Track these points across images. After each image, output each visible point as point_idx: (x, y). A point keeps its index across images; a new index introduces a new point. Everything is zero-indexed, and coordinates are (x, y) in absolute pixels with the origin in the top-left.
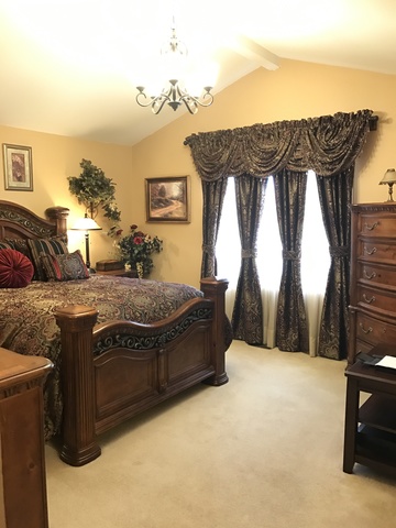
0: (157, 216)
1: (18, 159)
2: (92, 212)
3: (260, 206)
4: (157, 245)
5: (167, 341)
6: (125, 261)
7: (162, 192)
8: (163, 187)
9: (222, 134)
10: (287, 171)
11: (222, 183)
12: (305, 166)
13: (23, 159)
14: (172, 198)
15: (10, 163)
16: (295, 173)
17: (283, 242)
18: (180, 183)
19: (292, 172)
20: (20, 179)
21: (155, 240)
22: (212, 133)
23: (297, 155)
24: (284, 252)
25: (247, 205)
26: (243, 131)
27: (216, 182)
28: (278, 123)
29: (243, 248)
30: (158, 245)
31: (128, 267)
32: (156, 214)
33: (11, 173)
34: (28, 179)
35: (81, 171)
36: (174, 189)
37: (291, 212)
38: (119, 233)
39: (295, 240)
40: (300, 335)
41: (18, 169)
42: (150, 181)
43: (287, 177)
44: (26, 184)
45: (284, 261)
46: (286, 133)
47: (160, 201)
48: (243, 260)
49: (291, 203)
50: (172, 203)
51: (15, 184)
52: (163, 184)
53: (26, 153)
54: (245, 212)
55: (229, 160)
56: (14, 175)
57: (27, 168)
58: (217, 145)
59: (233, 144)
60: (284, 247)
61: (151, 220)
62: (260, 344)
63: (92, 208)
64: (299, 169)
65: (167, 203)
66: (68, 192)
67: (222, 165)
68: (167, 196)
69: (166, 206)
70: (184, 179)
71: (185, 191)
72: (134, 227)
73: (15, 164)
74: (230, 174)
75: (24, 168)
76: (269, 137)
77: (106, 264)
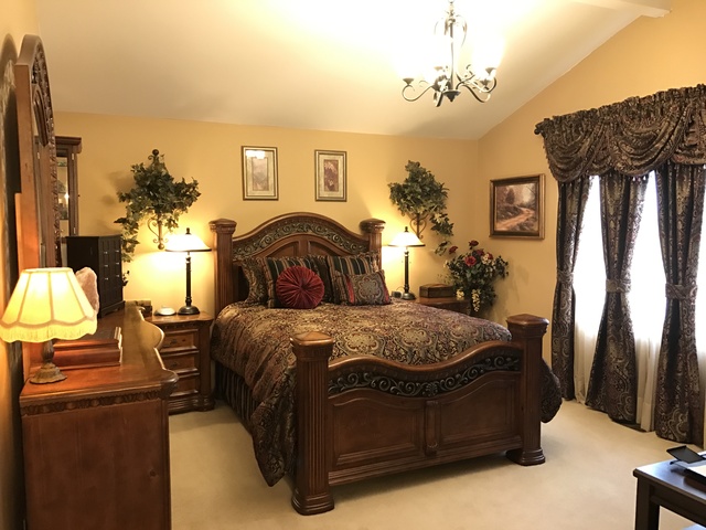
0: (504, 229)
1: (331, 166)
2: (418, 224)
3: (634, 217)
4: (501, 269)
5: (440, 392)
6: (457, 286)
7: (511, 198)
8: (511, 191)
9: (582, 115)
10: (673, 164)
11: (582, 184)
12: (701, 156)
13: (336, 166)
14: (522, 206)
15: (322, 171)
16: (687, 166)
17: (667, 271)
18: (532, 185)
19: (681, 165)
20: (332, 188)
21: (498, 261)
22: (569, 116)
23: (690, 140)
24: (668, 287)
25: (615, 214)
26: (611, 109)
27: (573, 182)
28: (660, 93)
29: (609, 277)
30: (503, 268)
31: (460, 295)
32: (502, 226)
33: (322, 182)
34: (341, 188)
35: (407, 175)
36: (525, 193)
37: (680, 226)
38: (453, 250)
39: (685, 268)
40: (691, 418)
41: (331, 176)
42: (497, 183)
43: (674, 172)
44: (339, 194)
45: (669, 300)
46: (673, 107)
47: (508, 209)
48: (608, 294)
49: (680, 211)
50: (522, 212)
51: (325, 194)
52: (512, 186)
53: (340, 159)
54: (612, 225)
55: (590, 152)
56: (326, 184)
57: (341, 176)
58: (577, 131)
59: (596, 129)
60: (668, 280)
61: (495, 234)
62: (631, 422)
63: (418, 220)
64: (691, 161)
65: (516, 211)
66: (389, 201)
67: (581, 160)
68: (517, 203)
69: (515, 215)
70: (535, 179)
71: (537, 194)
72: (474, 244)
73: (327, 171)
74: (593, 172)
75: (337, 176)
76: (648, 115)
77: (430, 290)
